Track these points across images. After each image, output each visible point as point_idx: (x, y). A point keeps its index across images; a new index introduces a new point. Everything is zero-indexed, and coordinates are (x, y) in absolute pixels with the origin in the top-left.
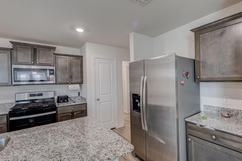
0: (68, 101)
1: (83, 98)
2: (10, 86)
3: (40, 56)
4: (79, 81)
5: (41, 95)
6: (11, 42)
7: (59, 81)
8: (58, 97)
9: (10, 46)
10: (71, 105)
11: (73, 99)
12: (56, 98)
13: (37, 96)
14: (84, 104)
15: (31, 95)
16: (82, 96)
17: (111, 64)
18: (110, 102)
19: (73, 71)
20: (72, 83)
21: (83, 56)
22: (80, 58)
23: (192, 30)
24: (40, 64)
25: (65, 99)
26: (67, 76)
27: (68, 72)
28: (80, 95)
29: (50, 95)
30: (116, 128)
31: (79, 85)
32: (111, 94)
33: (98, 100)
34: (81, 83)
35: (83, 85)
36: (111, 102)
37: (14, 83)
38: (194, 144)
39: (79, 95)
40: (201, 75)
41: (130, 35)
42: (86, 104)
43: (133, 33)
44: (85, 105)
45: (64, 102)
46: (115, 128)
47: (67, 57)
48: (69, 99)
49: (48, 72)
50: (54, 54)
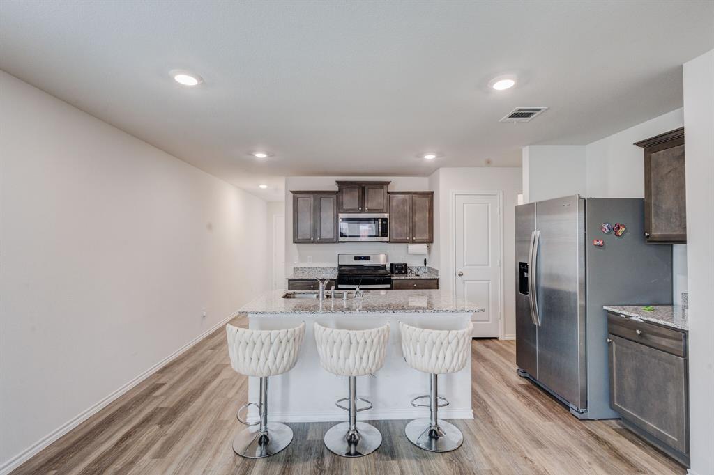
0: (406, 273)
1: (433, 269)
2: (335, 242)
3: (370, 199)
4: (426, 237)
5: (368, 258)
6: (337, 182)
7: (394, 238)
8: (392, 264)
9: (336, 188)
10: (412, 279)
11: (415, 270)
12: (388, 266)
13: (362, 260)
14: (435, 279)
15: (356, 258)
16: (430, 266)
17: (490, 205)
18: (486, 282)
19: (416, 219)
20: (414, 242)
21: (433, 192)
22: (429, 195)
23: (639, 144)
24: (371, 211)
25: (402, 268)
26: (407, 229)
27: (408, 221)
28: (427, 265)
29: (381, 260)
30: (499, 339)
31: (426, 245)
32: (488, 265)
33: (460, 275)
34: (429, 242)
35: (434, 246)
36: (489, 284)
37: (341, 239)
38: (617, 349)
39: (425, 264)
40: (653, 230)
41: (524, 149)
42: (438, 280)
43: (527, 147)
44: (436, 281)
45: (400, 273)
46: (496, 338)
47: (407, 196)
48: (409, 271)
49: (380, 223)
50: (388, 192)
